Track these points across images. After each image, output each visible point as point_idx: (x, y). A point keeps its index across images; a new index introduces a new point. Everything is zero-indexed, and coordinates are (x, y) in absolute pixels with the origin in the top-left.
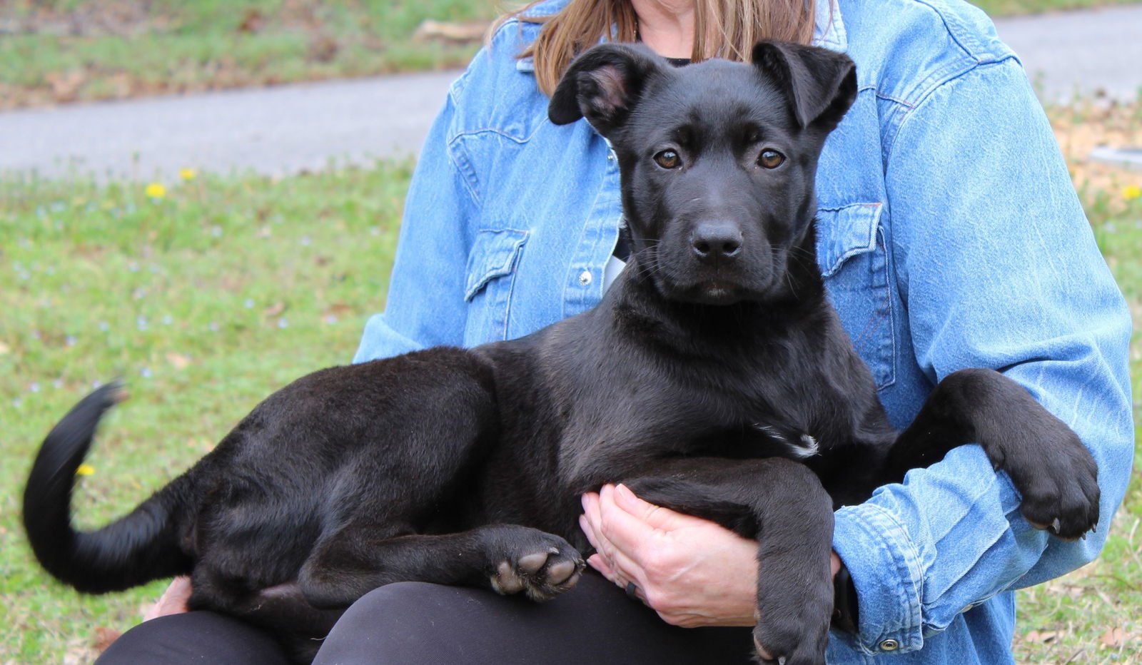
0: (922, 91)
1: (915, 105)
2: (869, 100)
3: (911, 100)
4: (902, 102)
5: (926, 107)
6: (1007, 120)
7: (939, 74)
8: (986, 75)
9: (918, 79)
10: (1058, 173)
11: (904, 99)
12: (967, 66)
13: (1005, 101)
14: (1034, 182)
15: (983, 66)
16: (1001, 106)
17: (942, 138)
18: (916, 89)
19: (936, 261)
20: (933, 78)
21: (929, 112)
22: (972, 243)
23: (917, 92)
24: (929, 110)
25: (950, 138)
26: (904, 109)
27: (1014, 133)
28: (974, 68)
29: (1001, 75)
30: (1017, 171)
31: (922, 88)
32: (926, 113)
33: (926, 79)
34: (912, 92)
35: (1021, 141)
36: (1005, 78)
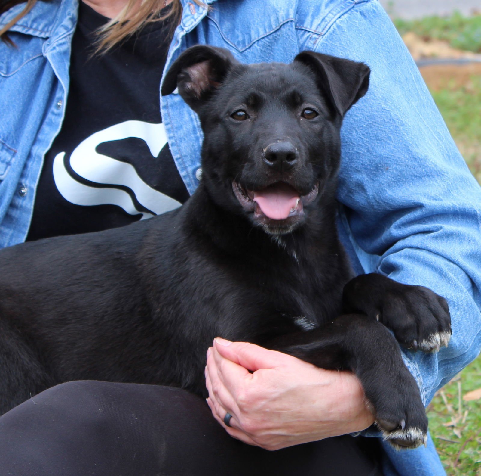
0: (327, 23)
1: (323, 33)
2: (289, 29)
3: (320, 30)
4: (314, 31)
5: (331, 34)
6: (382, 43)
7: (335, 11)
8: (363, 11)
9: (322, 15)
10: (418, 77)
11: (314, 29)
12: (349, 5)
13: (377, 29)
14: (408, 84)
15: (359, 5)
16: (376, 34)
17: (349, 54)
18: (322, 22)
19: (363, 138)
20: (333, 14)
21: (334, 37)
22: (391, 123)
23: (323, 24)
24: (334, 36)
25: (355, 54)
26: (316, 36)
27: (388, 52)
28: (353, 7)
29: (372, 10)
30: (397, 78)
31: (326, 21)
32: (332, 38)
33: (328, 14)
34: (319, 25)
35: (394, 57)
36: (374, 11)
